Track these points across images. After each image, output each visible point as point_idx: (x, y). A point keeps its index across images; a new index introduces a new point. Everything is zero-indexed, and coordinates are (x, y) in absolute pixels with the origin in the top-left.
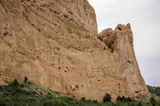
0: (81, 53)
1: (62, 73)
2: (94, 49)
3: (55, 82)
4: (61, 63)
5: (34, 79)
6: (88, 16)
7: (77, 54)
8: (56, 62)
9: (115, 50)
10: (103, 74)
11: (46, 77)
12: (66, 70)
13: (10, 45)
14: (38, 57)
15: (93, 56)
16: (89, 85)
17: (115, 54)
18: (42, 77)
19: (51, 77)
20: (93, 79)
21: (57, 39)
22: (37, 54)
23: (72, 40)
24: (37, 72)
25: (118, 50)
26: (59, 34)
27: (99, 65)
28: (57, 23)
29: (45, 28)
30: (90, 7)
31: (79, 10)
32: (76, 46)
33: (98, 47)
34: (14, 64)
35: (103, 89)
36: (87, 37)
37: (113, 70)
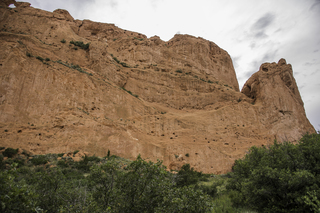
0: (200, 112)
1: (167, 141)
2: (222, 104)
4: (165, 129)
5: (124, 152)
6: (218, 63)
7: (194, 115)
8: (158, 129)
9: (258, 100)
10: (233, 135)
11: (141, 148)
12: (173, 136)
13: (96, 119)
14: (130, 127)
15: (220, 113)
16: (208, 152)
17: (258, 104)
18: (135, 148)
19: (148, 147)
20: (215, 143)
21: (163, 101)
22: (129, 123)
23: (186, 98)
24: (128, 143)
25: (262, 99)
26: (167, 94)
27: (228, 123)
28: (165, 83)
29: (148, 92)
30: (220, 51)
31: (201, 59)
32: (192, 105)
33: (228, 100)
34: (99, 138)
35: (231, 155)
36: (211, 90)
37: (254, 127)
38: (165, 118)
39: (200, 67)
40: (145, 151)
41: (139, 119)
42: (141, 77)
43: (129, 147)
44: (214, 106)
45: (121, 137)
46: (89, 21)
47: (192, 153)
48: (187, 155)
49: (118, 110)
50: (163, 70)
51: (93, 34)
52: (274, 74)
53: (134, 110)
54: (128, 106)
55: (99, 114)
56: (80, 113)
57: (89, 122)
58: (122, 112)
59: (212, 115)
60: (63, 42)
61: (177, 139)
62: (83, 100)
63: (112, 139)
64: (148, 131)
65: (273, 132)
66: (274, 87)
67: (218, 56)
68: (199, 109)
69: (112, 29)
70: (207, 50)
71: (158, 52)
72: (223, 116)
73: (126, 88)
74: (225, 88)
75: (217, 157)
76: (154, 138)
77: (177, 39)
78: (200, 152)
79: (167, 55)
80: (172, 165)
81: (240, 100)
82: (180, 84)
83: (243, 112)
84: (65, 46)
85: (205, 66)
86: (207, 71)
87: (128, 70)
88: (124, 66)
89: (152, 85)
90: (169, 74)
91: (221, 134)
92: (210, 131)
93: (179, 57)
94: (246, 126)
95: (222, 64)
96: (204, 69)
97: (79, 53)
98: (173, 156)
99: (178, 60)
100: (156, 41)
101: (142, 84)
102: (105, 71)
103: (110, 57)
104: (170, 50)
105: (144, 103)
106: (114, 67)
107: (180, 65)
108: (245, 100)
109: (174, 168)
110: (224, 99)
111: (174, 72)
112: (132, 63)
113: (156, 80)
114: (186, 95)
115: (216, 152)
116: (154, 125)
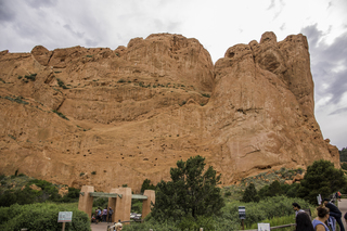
0: (133, 123)
2: (158, 111)
3: (63, 171)
5: (35, 171)
6: (181, 59)
8: (75, 148)
9: (210, 100)
11: (51, 167)
12: (87, 153)
14: (46, 148)
15: (151, 123)
16: (118, 169)
17: (209, 104)
18: (46, 167)
19: (57, 167)
20: (131, 159)
21: (93, 117)
22: (46, 144)
23: (117, 110)
25: (215, 97)
26: (98, 109)
29: (80, 110)
31: (155, 61)
32: (123, 117)
33: (168, 105)
34: (16, 160)
36: (151, 96)
37: (193, 135)
38: (84, 135)
39: (153, 69)
40: (55, 169)
41: (58, 139)
42: (78, 96)
43: (40, 166)
44: (147, 115)
45: (36, 157)
46: (58, 50)
47: (100, 171)
48: (94, 173)
49: (40, 132)
50: (103, 84)
51: (62, 60)
52: (242, 58)
53: (55, 131)
54: (51, 127)
55: (23, 138)
56: (8, 139)
57: (14, 146)
58: (43, 134)
59: (141, 126)
60: (20, 78)
61: (90, 157)
62: (15, 128)
63: (29, 160)
64: (63, 150)
65: (220, 140)
66: (237, 77)
67: (182, 50)
68: (130, 120)
69: (77, 51)
70: (166, 47)
71: (105, 65)
72: (155, 125)
73: (61, 110)
74: (168, 91)
75: (127, 175)
76: (68, 156)
77: (130, 45)
78: (109, 170)
79: (115, 65)
80: (74, 183)
81: (184, 103)
82: (115, 95)
83: (183, 118)
84: (19, 82)
85: (160, 67)
86: (162, 72)
87: (66, 92)
88: (65, 88)
89: (86, 103)
90: (108, 87)
91: (142, 149)
92: (130, 145)
93: (129, 64)
94: (181, 136)
95: (185, 59)
96: (157, 71)
97: (28, 85)
98: (78, 174)
99: (126, 68)
100: (105, 53)
101: (77, 103)
102: (43, 97)
103: (55, 83)
104: (119, 59)
105: (70, 123)
106: (51, 92)
107: (127, 74)
108: (191, 102)
109: (76, 186)
110: (164, 104)
111: (115, 84)
112: (76, 83)
113: (92, 96)
114: (118, 106)
115: (127, 169)
116: (71, 144)
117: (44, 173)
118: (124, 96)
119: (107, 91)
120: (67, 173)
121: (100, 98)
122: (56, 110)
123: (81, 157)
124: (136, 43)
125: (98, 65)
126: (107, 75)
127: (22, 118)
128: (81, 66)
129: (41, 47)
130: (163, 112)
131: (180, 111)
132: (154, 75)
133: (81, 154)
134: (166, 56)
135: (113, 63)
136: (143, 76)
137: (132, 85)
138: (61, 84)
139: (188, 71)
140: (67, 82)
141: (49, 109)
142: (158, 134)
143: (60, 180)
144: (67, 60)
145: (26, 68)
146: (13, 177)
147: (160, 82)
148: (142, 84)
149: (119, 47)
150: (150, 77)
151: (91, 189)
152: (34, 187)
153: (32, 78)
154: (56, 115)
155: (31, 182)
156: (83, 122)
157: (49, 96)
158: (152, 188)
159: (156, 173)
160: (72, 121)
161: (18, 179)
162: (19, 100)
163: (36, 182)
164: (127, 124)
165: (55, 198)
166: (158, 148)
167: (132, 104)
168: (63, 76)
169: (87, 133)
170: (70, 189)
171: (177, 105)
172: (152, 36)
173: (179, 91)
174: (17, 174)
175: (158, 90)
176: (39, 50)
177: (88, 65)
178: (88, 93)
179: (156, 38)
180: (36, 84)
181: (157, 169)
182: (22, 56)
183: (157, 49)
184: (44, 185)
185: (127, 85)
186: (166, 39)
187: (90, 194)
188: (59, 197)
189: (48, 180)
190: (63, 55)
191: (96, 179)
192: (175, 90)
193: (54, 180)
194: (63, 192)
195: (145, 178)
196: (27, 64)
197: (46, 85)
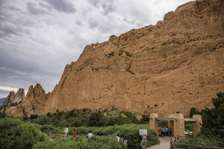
38: (146, 83)
39: (184, 30)
40: (132, 105)
41: (132, 87)
42: (138, 59)
43: (124, 103)
44: (186, 63)
45: (121, 98)
46: (122, 35)
47: (160, 104)
48: (156, 105)
49: (121, 84)
50: (153, 48)
53: (129, 82)
54: (127, 81)
55: (113, 89)
56: (106, 90)
57: (110, 93)
58: (123, 85)
59: (183, 71)
60: (106, 56)
61: (152, 96)
62: (108, 84)
63: (118, 100)
64: (136, 93)
67: (205, 9)
68: (175, 68)
69: (133, 32)
70: (192, 12)
71: (152, 36)
72: (193, 69)
73: (130, 70)
74: (199, 43)
75: (178, 105)
76: (139, 96)
77: (165, 18)
78: (166, 103)
79: (157, 35)
80: (145, 112)
81: (215, 49)
82: (162, 54)
83: (215, 60)
84: (106, 58)
85: (189, 28)
86: (192, 31)
87: (131, 58)
88: (130, 56)
89: (144, 62)
90: (156, 50)
91: (186, 86)
92: (177, 85)
93: (167, 31)
94: (216, 74)
95: (209, 15)
96: (188, 30)
97: (111, 59)
98: (146, 106)
99: (165, 35)
100: (150, 29)
101: (139, 63)
102: (120, 64)
103: (125, 54)
104: (159, 30)
105: (137, 76)
106: (123, 60)
107: (167, 38)
108: (221, 47)
109: (146, 114)
110: (198, 53)
111: (160, 47)
112: (136, 52)
113: (147, 58)
114: (165, 61)
115: (177, 102)
116: (139, 89)
117: (127, 107)
118: (167, 53)
119: (156, 52)
120: (140, 106)
121: (152, 58)
122: (128, 70)
123: (146, 96)
124: (169, 16)
125: (147, 37)
126: (154, 42)
127: (111, 78)
128: (137, 40)
129: (113, 36)
130: (198, 59)
131: (212, 56)
132: (186, 34)
133: (146, 94)
134: (193, 18)
135: (156, 34)
136: (178, 37)
137: (172, 44)
138: (128, 54)
139: (213, 24)
140: (131, 52)
141: (124, 70)
142: (196, 75)
143: (136, 111)
144: (128, 39)
145: (108, 50)
146: (112, 110)
147: (191, 38)
148: (178, 43)
149: (158, 22)
150: (183, 36)
151: (156, 116)
152: (123, 115)
153: (112, 54)
154: (128, 73)
155: (121, 112)
156: (144, 74)
157: (122, 62)
158: (198, 113)
159: (200, 103)
160: (138, 75)
161: (114, 111)
162: (108, 68)
163: (123, 112)
164: (172, 72)
165: (135, 121)
166: (198, 85)
167: (174, 57)
168: (128, 49)
169: (148, 81)
170: (143, 116)
171: (208, 52)
172: (179, 7)
173: (209, 40)
174: (113, 109)
175: (191, 44)
176: (112, 37)
177: (141, 39)
178: (144, 56)
179: (182, 8)
180: (115, 57)
181: (199, 100)
182: (105, 44)
183: (185, 15)
184: (128, 114)
185: (168, 46)
186: (190, 6)
187: (156, 119)
188: (137, 121)
189: (130, 111)
190: (125, 37)
191: (158, 109)
192: (205, 41)
193: (133, 111)
194: (139, 117)
195: (191, 107)
196: (108, 47)
197: (120, 57)
